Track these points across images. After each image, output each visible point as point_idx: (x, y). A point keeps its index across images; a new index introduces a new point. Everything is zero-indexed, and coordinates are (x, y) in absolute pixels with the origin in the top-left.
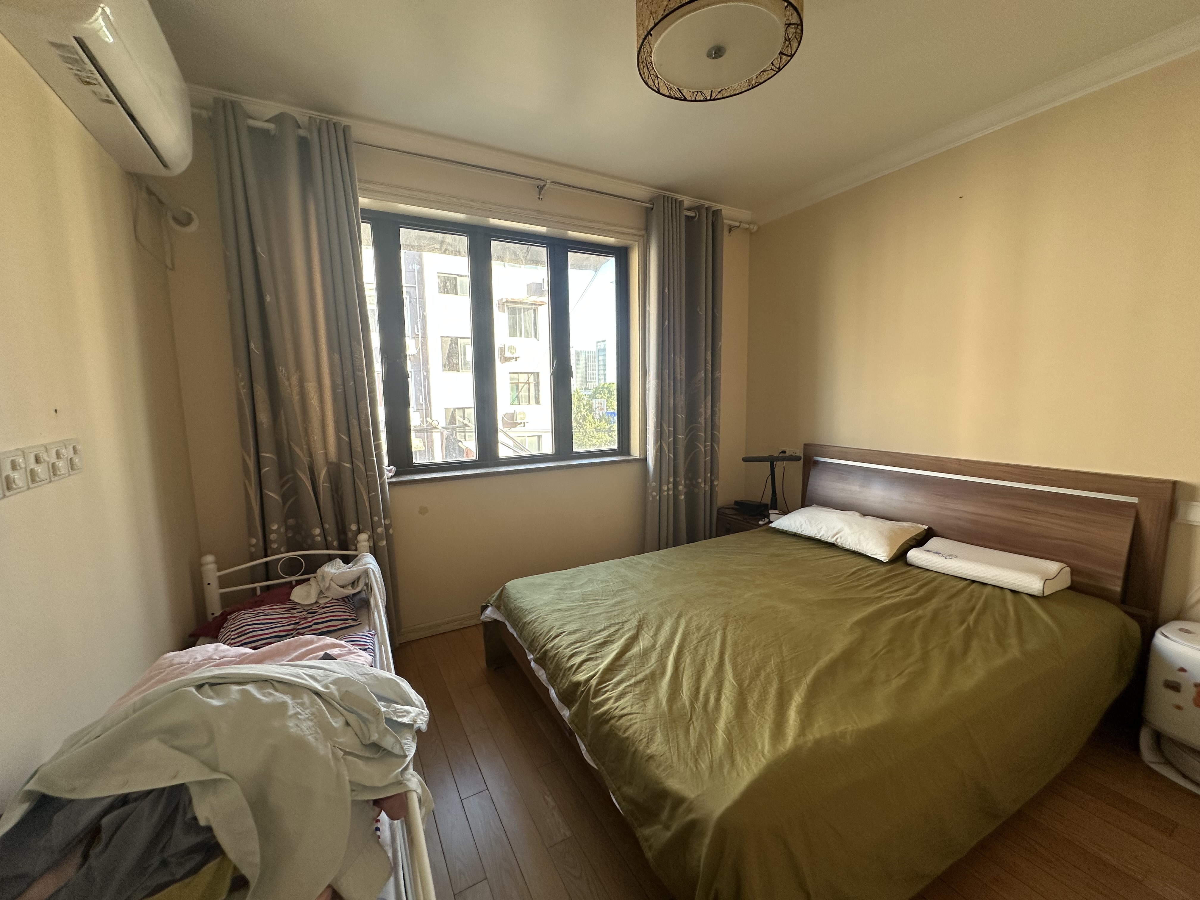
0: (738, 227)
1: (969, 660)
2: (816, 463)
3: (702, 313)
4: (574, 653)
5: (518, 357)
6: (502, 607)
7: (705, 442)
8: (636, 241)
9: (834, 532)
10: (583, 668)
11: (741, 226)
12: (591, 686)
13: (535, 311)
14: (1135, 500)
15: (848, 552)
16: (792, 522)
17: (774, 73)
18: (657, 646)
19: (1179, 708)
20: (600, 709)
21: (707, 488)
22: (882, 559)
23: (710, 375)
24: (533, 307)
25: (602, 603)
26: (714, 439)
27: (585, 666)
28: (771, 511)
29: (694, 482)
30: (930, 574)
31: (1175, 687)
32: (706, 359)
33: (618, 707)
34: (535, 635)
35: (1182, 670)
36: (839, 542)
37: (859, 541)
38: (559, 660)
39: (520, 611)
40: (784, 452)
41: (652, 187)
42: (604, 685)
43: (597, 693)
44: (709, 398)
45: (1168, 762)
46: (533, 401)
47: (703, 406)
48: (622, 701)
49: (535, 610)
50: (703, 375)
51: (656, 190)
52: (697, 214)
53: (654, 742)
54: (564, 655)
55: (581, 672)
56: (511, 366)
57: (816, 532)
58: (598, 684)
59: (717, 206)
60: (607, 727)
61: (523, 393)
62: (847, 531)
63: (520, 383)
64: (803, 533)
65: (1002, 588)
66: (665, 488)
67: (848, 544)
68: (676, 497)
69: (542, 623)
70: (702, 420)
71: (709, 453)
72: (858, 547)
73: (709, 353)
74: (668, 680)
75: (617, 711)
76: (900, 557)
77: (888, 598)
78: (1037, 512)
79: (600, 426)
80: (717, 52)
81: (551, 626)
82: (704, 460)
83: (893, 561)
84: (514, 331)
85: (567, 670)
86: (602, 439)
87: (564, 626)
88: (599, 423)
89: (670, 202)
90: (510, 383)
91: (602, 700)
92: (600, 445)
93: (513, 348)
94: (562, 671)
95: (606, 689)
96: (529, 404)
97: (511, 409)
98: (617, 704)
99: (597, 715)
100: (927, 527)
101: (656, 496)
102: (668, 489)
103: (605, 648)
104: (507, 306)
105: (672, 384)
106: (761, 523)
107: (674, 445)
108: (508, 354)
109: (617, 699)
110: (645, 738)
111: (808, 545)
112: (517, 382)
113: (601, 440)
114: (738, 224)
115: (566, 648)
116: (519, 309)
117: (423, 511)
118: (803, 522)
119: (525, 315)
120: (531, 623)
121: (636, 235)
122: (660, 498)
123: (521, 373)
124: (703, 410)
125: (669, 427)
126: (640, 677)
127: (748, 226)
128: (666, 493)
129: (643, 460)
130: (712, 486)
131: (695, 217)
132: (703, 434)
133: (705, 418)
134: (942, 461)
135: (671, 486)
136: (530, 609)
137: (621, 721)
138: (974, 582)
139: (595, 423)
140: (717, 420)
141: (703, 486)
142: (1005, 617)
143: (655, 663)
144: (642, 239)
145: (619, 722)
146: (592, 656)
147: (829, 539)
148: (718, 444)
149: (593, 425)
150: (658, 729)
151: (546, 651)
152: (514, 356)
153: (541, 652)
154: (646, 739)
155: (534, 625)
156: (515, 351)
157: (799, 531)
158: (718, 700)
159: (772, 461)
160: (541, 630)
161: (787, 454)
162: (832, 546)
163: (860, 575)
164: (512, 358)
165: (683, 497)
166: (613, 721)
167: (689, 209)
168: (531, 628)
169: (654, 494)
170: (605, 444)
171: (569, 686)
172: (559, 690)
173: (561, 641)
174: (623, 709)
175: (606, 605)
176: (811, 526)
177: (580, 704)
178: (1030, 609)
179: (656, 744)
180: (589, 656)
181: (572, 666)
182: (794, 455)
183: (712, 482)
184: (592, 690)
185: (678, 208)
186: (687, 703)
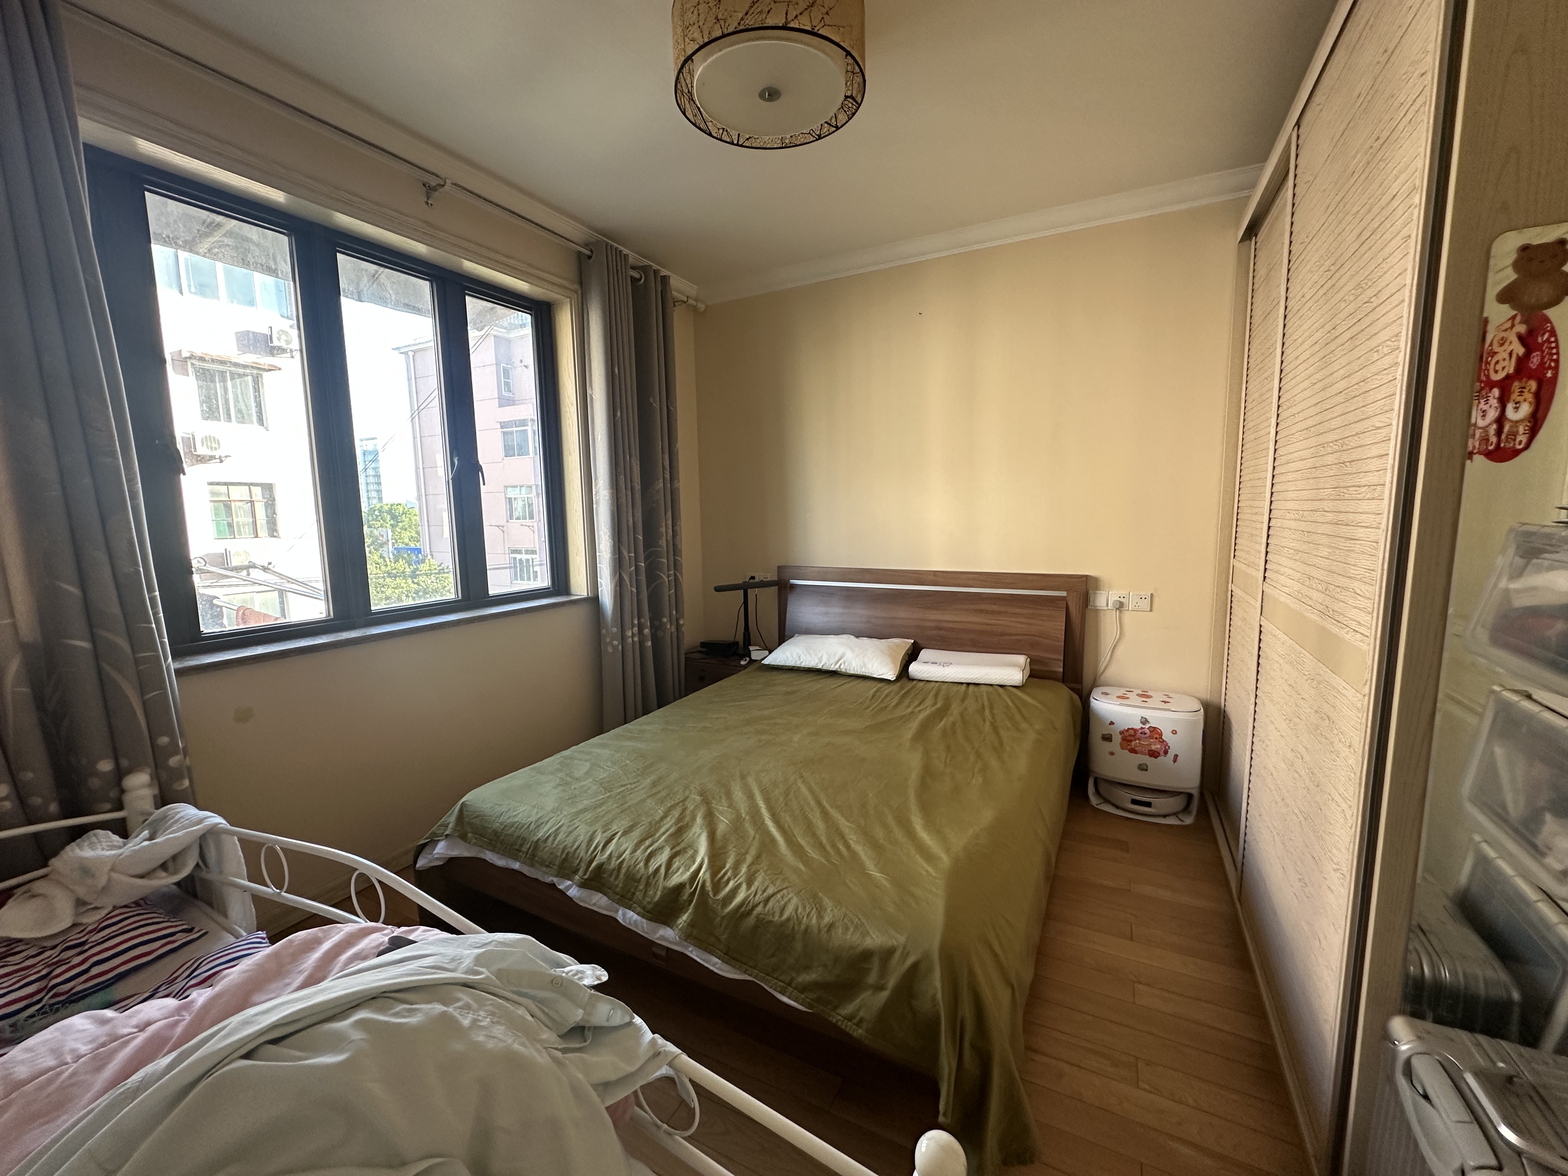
0: (685, 302)
1: (1008, 748)
2: (793, 586)
3: (657, 405)
4: (650, 854)
5: (226, 457)
6: (470, 835)
7: (668, 571)
8: (568, 297)
9: (837, 659)
10: (675, 866)
11: (689, 302)
12: (704, 882)
13: (257, 380)
14: (1064, 594)
15: (852, 678)
16: (788, 654)
17: (812, 139)
18: (743, 816)
19: (1112, 754)
20: (731, 903)
21: (674, 629)
22: (889, 678)
23: (669, 485)
24: (255, 372)
25: (636, 787)
26: (677, 565)
27: (677, 863)
28: (751, 648)
29: (657, 623)
30: (933, 684)
31: (1108, 738)
32: (663, 466)
33: (756, 892)
34: (566, 851)
35: (1112, 723)
36: (843, 668)
37: (864, 664)
38: (630, 870)
39: (517, 828)
40: (753, 578)
41: (589, 227)
42: (720, 875)
43: (717, 886)
44: (669, 513)
45: (1107, 801)
46: (263, 531)
47: (664, 524)
48: (756, 884)
49: (547, 819)
50: (662, 485)
51: (596, 234)
52: (643, 275)
53: (826, 910)
54: (636, 861)
55: (676, 872)
56: (212, 471)
57: (817, 661)
58: (714, 874)
59: (664, 272)
60: (751, 920)
61: (241, 518)
62: (849, 655)
63: (235, 501)
64: (803, 665)
65: (991, 685)
66: (629, 633)
67: (852, 668)
68: (641, 643)
69: (571, 832)
70: (663, 543)
71: (673, 583)
72: (864, 670)
73: (667, 456)
74: (785, 846)
75: (757, 897)
76: (904, 673)
77: (920, 711)
78: (999, 613)
79: (395, 569)
80: (771, 94)
81: (591, 832)
82: (668, 593)
83: (899, 678)
84: (210, 412)
85: (652, 877)
86: (403, 588)
87: (609, 827)
88: (393, 565)
89: (614, 253)
90: (211, 501)
91: (729, 892)
92: (399, 599)
93: (209, 440)
94: (643, 882)
95: (726, 878)
96: (257, 537)
97: (219, 547)
98: (753, 889)
99: (728, 913)
100: (912, 641)
101: (618, 645)
102: (633, 635)
103: (685, 835)
104: (192, 364)
105: (630, 496)
106: (743, 663)
107: (636, 575)
108: (201, 450)
109: (750, 883)
110: (812, 909)
111: (810, 677)
112: (228, 499)
113: (401, 590)
114: (686, 299)
115: (634, 851)
116: (222, 374)
117: (244, 716)
118: (800, 652)
119: (234, 386)
120: (551, 839)
121: (566, 288)
122: (622, 647)
123: (233, 484)
124: (663, 530)
125: (629, 552)
126: (753, 852)
127: (695, 303)
128: (630, 640)
129: (594, 600)
130: (678, 627)
131: (640, 279)
132: (665, 561)
133: (667, 541)
134: (919, 574)
135: (636, 629)
136: (536, 821)
137: (770, 904)
138: (968, 684)
139: (386, 565)
140: (678, 543)
141: (668, 626)
142: (1007, 707)
143: (756, 832)
144: (576, 295)
145: (767, 907)
146: (678, 848)
147: (832, 666)
148: (681, 574)
149: (383, 568)
150: (820, 894)
151: (600, 867)
152: (217, 454)
153: (590, 869)
154: (815, 909)
155: (558, 839)
156: (219, 444)
157: (798, 664)
158: (848, 847)
159: (745, 587)
160: (574, 842)
161: (757, 580)
162: (834, 674)
163: (880, 697)
164: (212, 458)
165: (649, 643)
166: (759, 909)
167: (634, 268)
168: (554, 845)
169: (615, 643)
170: (407, 596)
171: (662, 897)
172: (644, 908)
173: (618, 845)
174: (764, 891)
175: (644, 788)
176: (811, 656)
177: (695, 907)
178: (1020, 699)
179: (829, 910)
180: (674, 851)
181: (657, 870)
182: (765, 580)
183: (677, 620)
184: (709, 886)
185: (623, 263)
186: (823, 860)
